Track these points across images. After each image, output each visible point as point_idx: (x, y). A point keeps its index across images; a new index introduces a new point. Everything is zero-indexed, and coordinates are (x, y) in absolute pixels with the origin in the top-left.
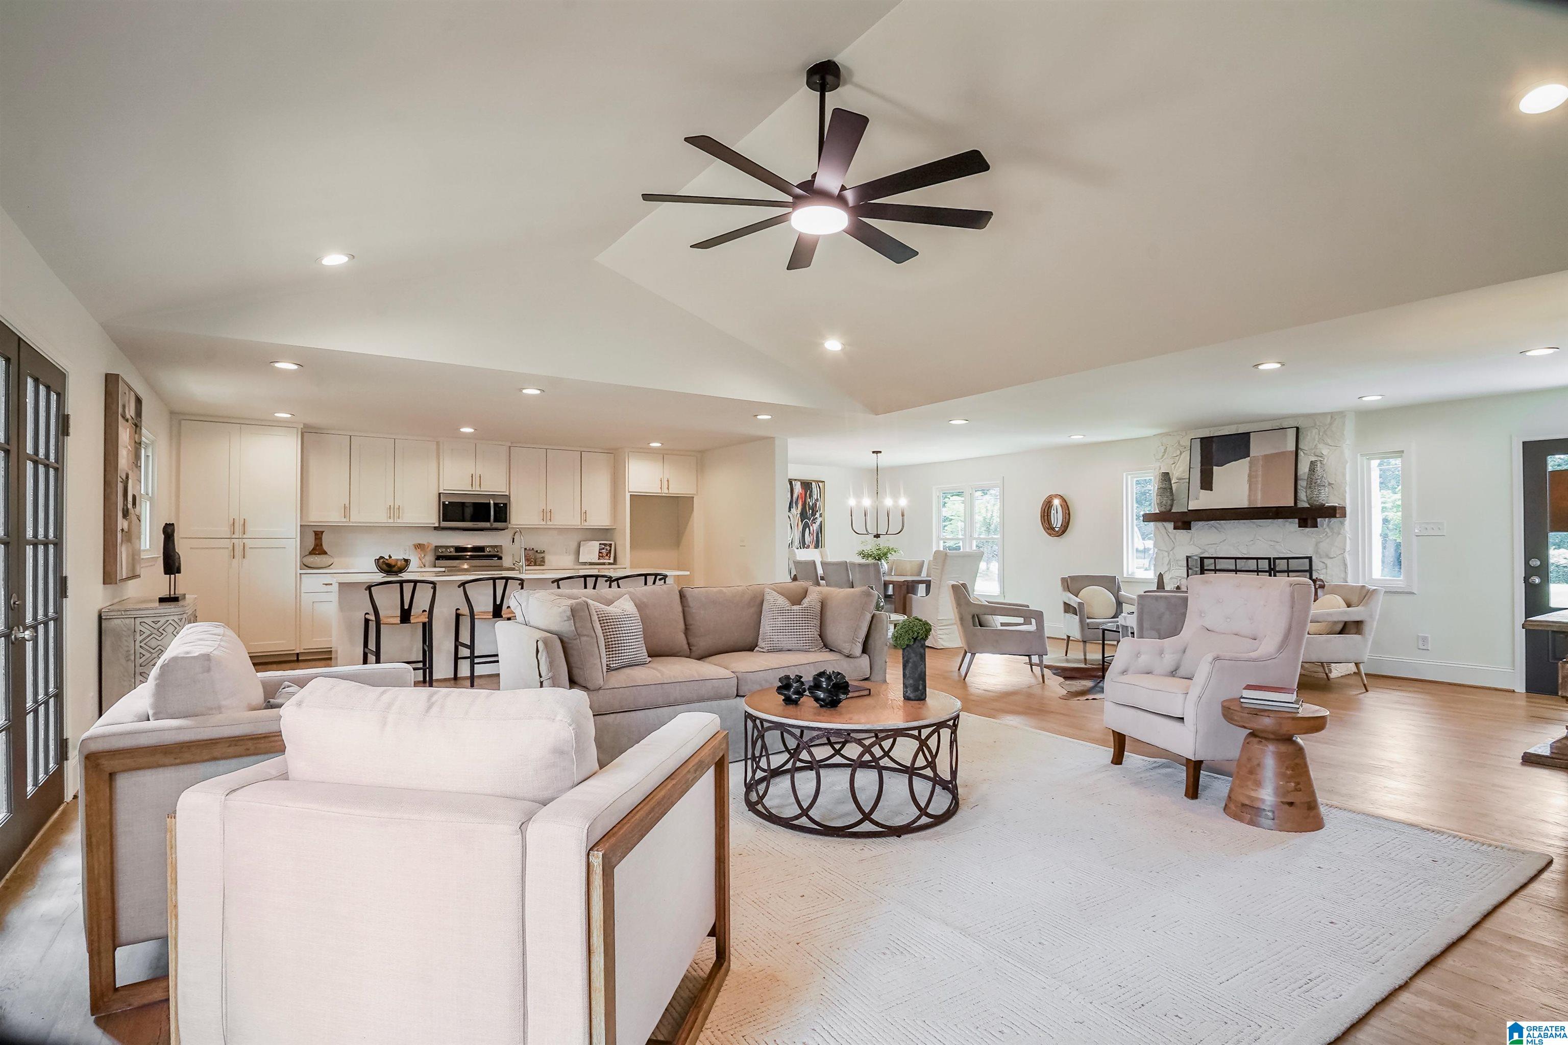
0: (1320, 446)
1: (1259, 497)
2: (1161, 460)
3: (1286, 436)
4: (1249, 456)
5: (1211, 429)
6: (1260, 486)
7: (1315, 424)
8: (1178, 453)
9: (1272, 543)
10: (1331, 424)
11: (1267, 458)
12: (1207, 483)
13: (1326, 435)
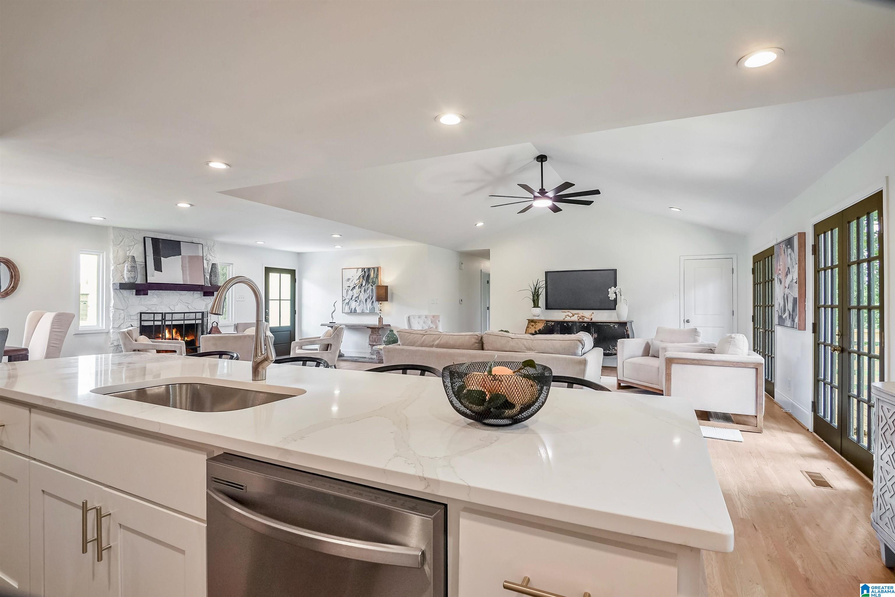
0: (209, 256)
1: (188, 279)
2: (119, 246)
3: (198, 247)
4: (181, 255)
5: (156, 233)
6: (188, 273)
7: (207, 244)
8: (133, 243)
9: (186, 304)
10: (213, 246)
11: (191, 258)
12: (158, 267)
13: (211, 250)
